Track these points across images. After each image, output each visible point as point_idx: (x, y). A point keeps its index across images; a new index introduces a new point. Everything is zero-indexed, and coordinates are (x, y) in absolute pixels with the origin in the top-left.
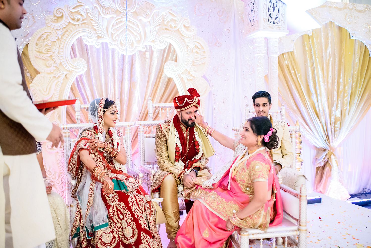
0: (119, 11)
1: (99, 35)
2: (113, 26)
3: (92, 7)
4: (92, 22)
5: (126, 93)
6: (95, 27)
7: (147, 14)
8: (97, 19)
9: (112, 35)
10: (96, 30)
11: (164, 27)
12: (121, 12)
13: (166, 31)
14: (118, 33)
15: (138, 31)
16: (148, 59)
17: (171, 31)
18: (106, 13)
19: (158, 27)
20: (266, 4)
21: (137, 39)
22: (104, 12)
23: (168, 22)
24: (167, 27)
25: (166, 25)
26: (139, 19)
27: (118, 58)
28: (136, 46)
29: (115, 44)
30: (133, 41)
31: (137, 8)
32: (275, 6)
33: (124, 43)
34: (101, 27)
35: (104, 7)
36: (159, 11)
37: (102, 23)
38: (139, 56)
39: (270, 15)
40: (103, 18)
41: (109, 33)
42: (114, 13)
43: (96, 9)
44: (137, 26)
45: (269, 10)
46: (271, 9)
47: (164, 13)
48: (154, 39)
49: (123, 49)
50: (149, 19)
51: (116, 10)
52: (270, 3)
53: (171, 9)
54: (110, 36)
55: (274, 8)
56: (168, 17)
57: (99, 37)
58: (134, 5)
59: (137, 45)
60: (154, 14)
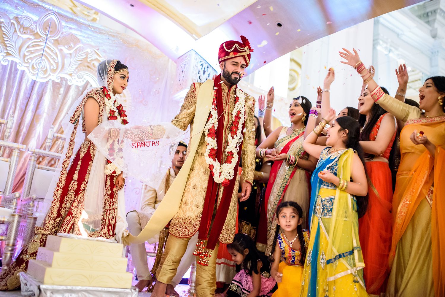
0: (39, 34)
1: (9, 52)
2: (28, 47)
3: (8, 21)
4: (4, 36)
5: (26, 124)
6: (6, 43)
7: (70, 46)
8: (11, 34)
9: (25, 56)
10: (7, 46)
11: (86, 64)
12: (40, 36)
13: (87, 68)
14: (32, 56)
15: (56, 60)
16: (61, 95)
17: (93, 70)
18: (24, 32)
19: (80, 62)
20: (197, 65)
21: (52, 67)
22: (21, 30)
23: (92, 60)
24: (89, 65)
25: (89, 63)
26: (59, 48)
27: (26, 85)
28: (50, 75)
29: (25, 66)
30: (47, 69)
31: (60, 37)
32: (206, 70)
33: (37, 68)
34: (13, 44)
35: (22, 26)
36: (84, 46)
37: (16, 41)
38: (52, 88)
39: (199, 77)
40: (18, 36)
41: (22, 53)
42: (32, 35)
43: (13, 25)
44: (56, 54)
45: (199, 72)
46: (202, 72)
47: (89, 50)
48: (72, 72)
49: (34, 74)
50: (71, 52)
51: (36, 32)
52: (201, 66)
53: (97, 48)
54: (21, 56)
55: (204, 72)
56: (92, 55)
57: (8, 54)
58: (57, 33)
59: (51, 73)
60: (77, 48)
